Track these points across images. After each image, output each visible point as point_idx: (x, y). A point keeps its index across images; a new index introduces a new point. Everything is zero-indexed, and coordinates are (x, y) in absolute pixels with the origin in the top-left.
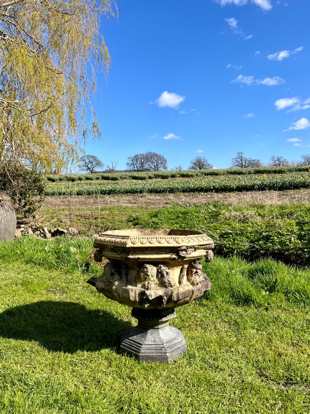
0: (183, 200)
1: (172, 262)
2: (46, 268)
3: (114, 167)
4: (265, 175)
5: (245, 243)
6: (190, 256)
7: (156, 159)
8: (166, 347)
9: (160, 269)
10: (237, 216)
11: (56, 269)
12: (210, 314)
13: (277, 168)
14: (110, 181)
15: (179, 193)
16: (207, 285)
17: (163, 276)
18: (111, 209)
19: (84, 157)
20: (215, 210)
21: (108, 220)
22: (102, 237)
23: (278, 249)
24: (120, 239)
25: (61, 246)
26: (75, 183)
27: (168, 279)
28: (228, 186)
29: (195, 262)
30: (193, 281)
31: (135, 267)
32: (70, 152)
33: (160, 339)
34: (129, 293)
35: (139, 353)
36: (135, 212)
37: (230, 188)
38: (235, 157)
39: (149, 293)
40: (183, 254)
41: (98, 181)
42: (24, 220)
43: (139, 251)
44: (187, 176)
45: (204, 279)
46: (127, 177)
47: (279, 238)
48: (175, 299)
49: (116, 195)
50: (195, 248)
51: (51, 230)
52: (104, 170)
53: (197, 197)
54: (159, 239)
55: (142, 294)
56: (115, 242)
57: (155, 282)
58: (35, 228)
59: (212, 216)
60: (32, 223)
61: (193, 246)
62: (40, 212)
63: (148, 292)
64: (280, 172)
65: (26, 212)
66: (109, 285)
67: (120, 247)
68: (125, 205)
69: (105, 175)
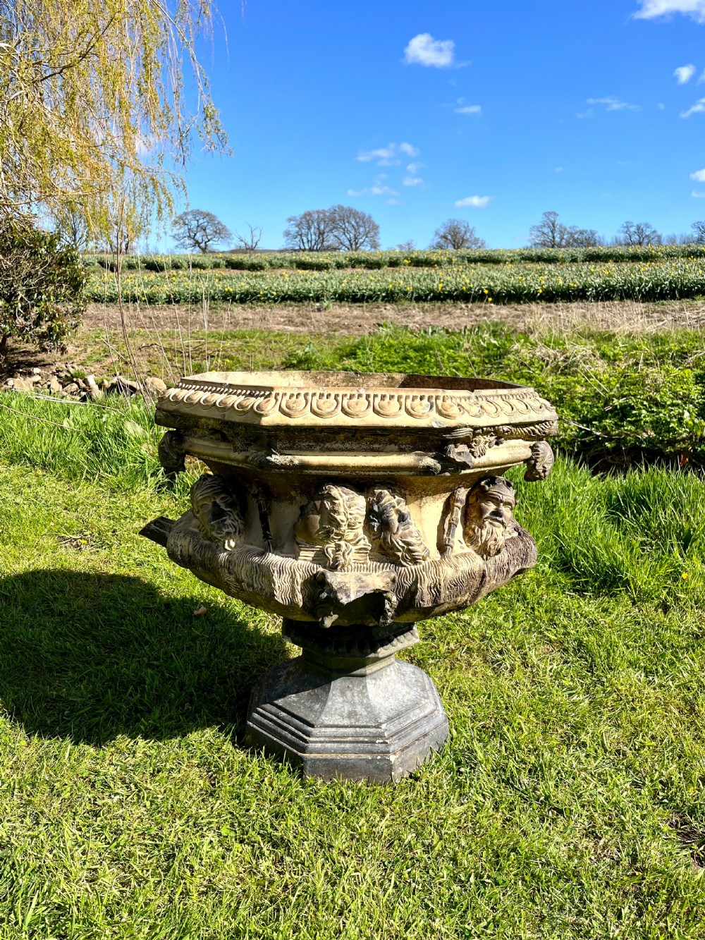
0: (417, 319)
1: (421, 479)
2: (60, 476)
3: (255, 240)
4: (611, 264)
5: (567, 423)
6: (483, 460)
7: (353, 223)
8: (386, 734)
9: (378, 503)
10: (549, 357)
11: (86, 479)
12: (506, 619)
13: (640, 250)
14: (245, 272)
15: (407, 303)
16: (526, 554)
17: (386, 526)
18: (245, 337)
19: (186, 214)
20: (495, 342)
21: (239, 361)
22: (182, 388)
23: (649, 440)
24: (242, 398)
25: (104, 419)
26: (166, 273)
27: (406, 536)
28: (524, 289)
29: (492, 481)
30: (486, 542)
31: (293, 493)
32: (150, 189)
33: (369, 707)
34: (271, 581)
35: (304, 750)
36: (301, 344)
37: (529, 293)
38: (538, 224)
39: (339, 580)
40: (459, 454)
41: (217, 272)
42: (41, 356)
43: (308, 440)
44: (428, 263)
45: (515, 534)
46: (286, 264)
47: (653, 412)
48: (427, 604)
49: (259, 304)
50: (499, 434)
51: (103, 382)
52: (233, 247)
53: (449, 313)
54: (378, 400)
55: (316, 584)
56: (224, 408)
57: (361, 545)
58: (66, 376)
59: (487, 357)
60: (58, 364)
61: (494, 427)
62: (79, 339)
63: (334, 579)
64: (647, 258)
65: (42, 336)
66: (209, 547)
67: (239, 424)
68: (278, 327)
69: (235, 257)
